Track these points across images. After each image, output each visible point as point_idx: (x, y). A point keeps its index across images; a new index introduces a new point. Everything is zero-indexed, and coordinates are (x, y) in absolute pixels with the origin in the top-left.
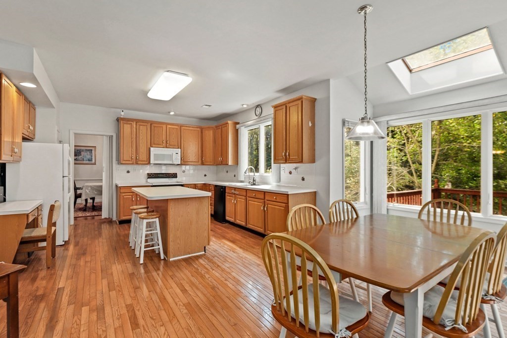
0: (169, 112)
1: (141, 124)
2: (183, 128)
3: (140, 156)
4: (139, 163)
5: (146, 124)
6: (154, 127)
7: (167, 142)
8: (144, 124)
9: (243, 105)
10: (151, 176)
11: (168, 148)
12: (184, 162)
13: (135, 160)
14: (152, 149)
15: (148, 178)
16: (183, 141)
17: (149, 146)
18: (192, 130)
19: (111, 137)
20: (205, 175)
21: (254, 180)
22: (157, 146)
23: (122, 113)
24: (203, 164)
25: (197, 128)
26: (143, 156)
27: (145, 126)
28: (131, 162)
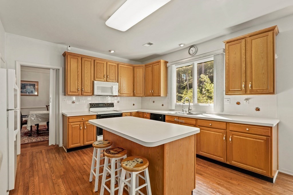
0: (110, 51)
1: (87, 59)
2: (120, 65)
3: (85, 88)
4: (84, 94)
5: (91, 60)
6: (97, 63)
7: (107, 77)
8: (88, 60)
9: (180, 45)
10: (92, 105)
11: (108, 81)
12: (121, 94)
13: (80, 91)
14: (95, 82)
15: (91, 107)
16: (120, 76)
17: (93, 80)
18: (126, 67)
19: (57, 71)
20: (134, 105)
21: (189, 109)
22: (99, 80)
23: (69, 48)
24: (134, 95)
25: (130, 66)
26: (87, 88)
27: (89, 61)
28: (77, 94)
